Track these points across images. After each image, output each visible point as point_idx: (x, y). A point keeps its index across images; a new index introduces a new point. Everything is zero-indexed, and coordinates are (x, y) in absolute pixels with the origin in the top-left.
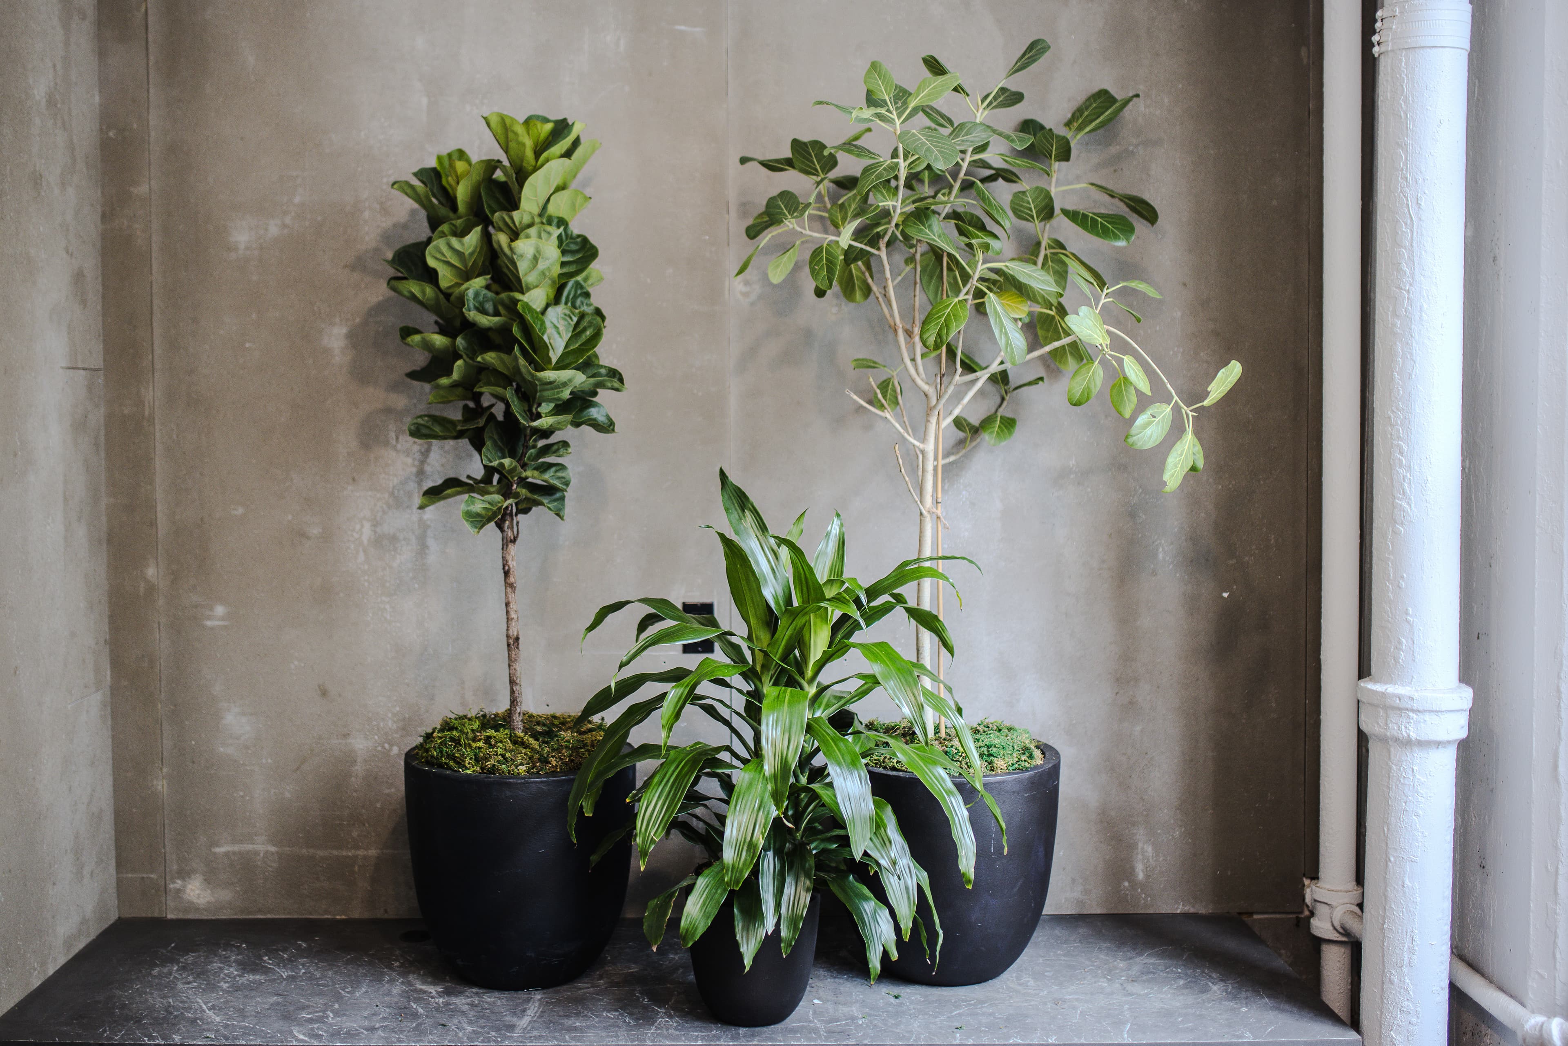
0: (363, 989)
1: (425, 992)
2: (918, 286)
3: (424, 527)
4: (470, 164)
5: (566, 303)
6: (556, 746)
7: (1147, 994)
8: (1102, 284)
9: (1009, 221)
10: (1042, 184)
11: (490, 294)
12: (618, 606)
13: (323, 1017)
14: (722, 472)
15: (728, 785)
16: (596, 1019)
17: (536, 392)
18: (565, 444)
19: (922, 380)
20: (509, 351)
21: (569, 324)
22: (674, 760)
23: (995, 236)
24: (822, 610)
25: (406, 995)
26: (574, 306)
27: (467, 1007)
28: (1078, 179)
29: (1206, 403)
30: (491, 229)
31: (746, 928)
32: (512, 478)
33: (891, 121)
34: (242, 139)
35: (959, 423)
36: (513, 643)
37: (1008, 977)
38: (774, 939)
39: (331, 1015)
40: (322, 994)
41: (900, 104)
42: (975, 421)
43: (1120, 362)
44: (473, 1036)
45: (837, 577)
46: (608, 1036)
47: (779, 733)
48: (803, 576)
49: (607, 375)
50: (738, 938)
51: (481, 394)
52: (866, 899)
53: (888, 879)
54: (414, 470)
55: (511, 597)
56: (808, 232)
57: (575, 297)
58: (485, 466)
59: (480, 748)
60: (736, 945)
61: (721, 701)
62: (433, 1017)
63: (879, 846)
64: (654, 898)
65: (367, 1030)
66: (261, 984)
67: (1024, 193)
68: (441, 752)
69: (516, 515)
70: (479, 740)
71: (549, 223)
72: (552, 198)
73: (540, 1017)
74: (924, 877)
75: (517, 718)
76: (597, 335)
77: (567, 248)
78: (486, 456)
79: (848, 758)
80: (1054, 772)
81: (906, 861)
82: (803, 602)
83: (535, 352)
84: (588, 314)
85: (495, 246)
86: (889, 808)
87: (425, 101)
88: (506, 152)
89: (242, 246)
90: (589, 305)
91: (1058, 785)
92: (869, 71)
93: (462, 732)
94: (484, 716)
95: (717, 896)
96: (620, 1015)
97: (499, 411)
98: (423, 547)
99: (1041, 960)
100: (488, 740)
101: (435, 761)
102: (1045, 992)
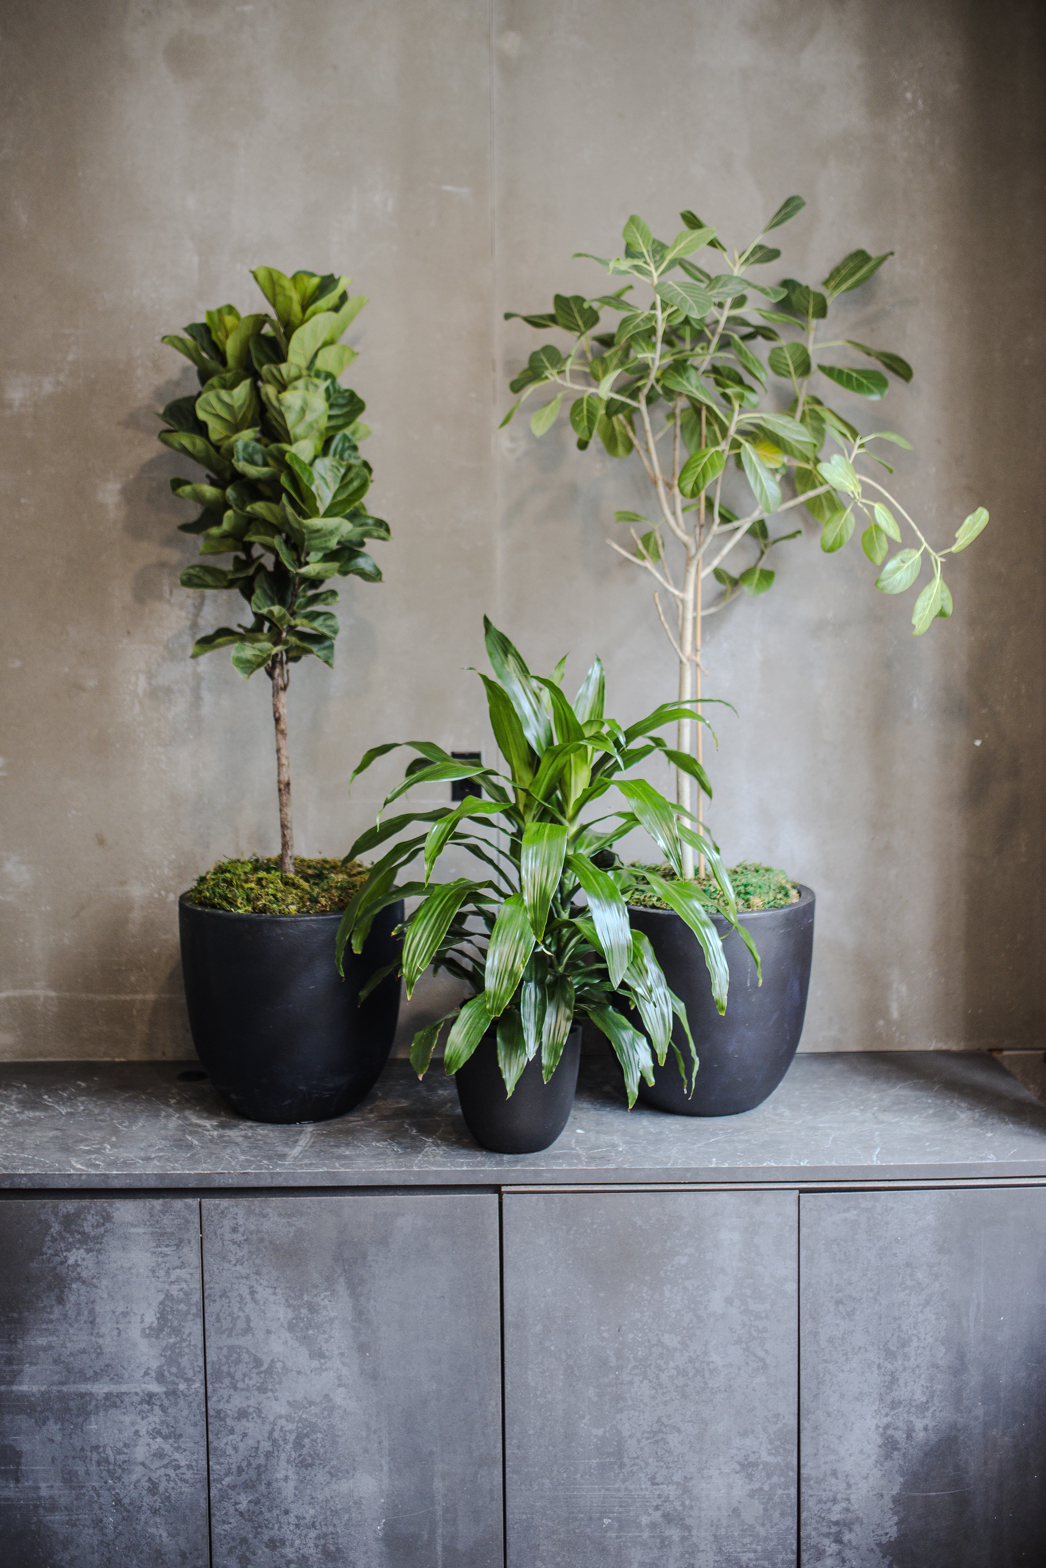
0: (140, 1124)
1: (200, 1126)
2: (678, 441)
3: (198, 679)
4: (238, 317)
5: (334, 455)
6: (326, 887)
7: (897, 1123)
8: (855, 434)
9: (766, 375)
10: (800, 341)
11: (259, 446)
12: (385, 749)
13: (100, 1149)
14: (486, 620)
15: (491, 920)
16: (366, 1149)
17: (304, 540)
18: (333, 593)
19: (682, 531)
20: (278, 500)
21: (337, 475)
22: (439, 894)
23: (751, 389)
24: (582, 750)
25: (182, 1129)
26: (342, 458)
27: (240, 1139)
28: (836, 337)
29: (954, 549)
30: (260, 383)
31: (509, 1056)
32: (282, 625)
33: (648, 274)
34: (15, 297)
35: (718, 574)
36: (284, 788)
37: (765, 1108)
38: (535, 1066)
39: (109, 1147)
40: (100, 1128)
41: (658, 257)
42: (735, 573)
43: (871, 509)
44: (246, 1164)
45: (597, 719)
46: (376, 1163)
47: (538, 864)
48: (563, 717)
49: (375, 525)
50: (501, 1065)
51: (251, 544)
52: (625, 1028)
53: (644, 1006)
54: (188, 623)
55: (283, 743)
56: (569, 384)
57: (343, 450)
58: (255, 614)
59: (252, 889)
60: (499, 1072)
61: (485, 841)
62: (208, 1148)
63: (635, 974)
64: (420, 1030)
65: (143, 1160)
66: (40, 1119)
67: (781, 349)
68: (214, 893)
69: (286, 663)
70: (251, 882)
71: (318, 375)
72: (320, 354)
73: (311, 1147)
74: (681, 1008)
75: (288, 861)
76: (363, 486)
77: (335, 402)
78: (256, 604)
79: (607, 892)
80: (809, 910)
81: (662, 991)
82: (564, 742)
83: (303, 500)
84: (355, 466)
85: (264, 398)
86: (646, 939)
87: (196, 259)
88: (274, 305)
89: (17, 403)
90: (357, 458)
91: (812, 923)
92: (627, 226)
93: (234, 874)
94: (257, 861)
95: (480, 1025)
96: (389, 1144)
97: (269, 562)
98: (197, 699)
99: (797, 1093)
100: (259, 881)
101: (208, 902)
102: (800, 1121)
